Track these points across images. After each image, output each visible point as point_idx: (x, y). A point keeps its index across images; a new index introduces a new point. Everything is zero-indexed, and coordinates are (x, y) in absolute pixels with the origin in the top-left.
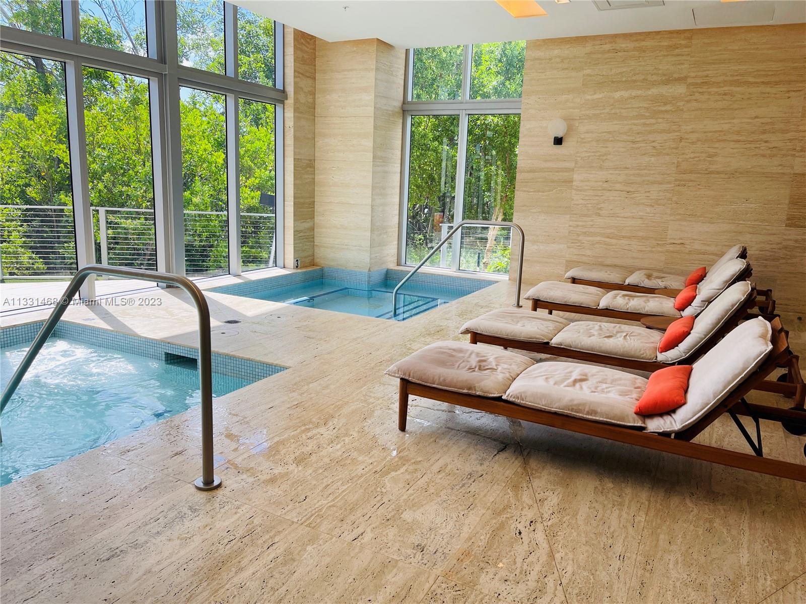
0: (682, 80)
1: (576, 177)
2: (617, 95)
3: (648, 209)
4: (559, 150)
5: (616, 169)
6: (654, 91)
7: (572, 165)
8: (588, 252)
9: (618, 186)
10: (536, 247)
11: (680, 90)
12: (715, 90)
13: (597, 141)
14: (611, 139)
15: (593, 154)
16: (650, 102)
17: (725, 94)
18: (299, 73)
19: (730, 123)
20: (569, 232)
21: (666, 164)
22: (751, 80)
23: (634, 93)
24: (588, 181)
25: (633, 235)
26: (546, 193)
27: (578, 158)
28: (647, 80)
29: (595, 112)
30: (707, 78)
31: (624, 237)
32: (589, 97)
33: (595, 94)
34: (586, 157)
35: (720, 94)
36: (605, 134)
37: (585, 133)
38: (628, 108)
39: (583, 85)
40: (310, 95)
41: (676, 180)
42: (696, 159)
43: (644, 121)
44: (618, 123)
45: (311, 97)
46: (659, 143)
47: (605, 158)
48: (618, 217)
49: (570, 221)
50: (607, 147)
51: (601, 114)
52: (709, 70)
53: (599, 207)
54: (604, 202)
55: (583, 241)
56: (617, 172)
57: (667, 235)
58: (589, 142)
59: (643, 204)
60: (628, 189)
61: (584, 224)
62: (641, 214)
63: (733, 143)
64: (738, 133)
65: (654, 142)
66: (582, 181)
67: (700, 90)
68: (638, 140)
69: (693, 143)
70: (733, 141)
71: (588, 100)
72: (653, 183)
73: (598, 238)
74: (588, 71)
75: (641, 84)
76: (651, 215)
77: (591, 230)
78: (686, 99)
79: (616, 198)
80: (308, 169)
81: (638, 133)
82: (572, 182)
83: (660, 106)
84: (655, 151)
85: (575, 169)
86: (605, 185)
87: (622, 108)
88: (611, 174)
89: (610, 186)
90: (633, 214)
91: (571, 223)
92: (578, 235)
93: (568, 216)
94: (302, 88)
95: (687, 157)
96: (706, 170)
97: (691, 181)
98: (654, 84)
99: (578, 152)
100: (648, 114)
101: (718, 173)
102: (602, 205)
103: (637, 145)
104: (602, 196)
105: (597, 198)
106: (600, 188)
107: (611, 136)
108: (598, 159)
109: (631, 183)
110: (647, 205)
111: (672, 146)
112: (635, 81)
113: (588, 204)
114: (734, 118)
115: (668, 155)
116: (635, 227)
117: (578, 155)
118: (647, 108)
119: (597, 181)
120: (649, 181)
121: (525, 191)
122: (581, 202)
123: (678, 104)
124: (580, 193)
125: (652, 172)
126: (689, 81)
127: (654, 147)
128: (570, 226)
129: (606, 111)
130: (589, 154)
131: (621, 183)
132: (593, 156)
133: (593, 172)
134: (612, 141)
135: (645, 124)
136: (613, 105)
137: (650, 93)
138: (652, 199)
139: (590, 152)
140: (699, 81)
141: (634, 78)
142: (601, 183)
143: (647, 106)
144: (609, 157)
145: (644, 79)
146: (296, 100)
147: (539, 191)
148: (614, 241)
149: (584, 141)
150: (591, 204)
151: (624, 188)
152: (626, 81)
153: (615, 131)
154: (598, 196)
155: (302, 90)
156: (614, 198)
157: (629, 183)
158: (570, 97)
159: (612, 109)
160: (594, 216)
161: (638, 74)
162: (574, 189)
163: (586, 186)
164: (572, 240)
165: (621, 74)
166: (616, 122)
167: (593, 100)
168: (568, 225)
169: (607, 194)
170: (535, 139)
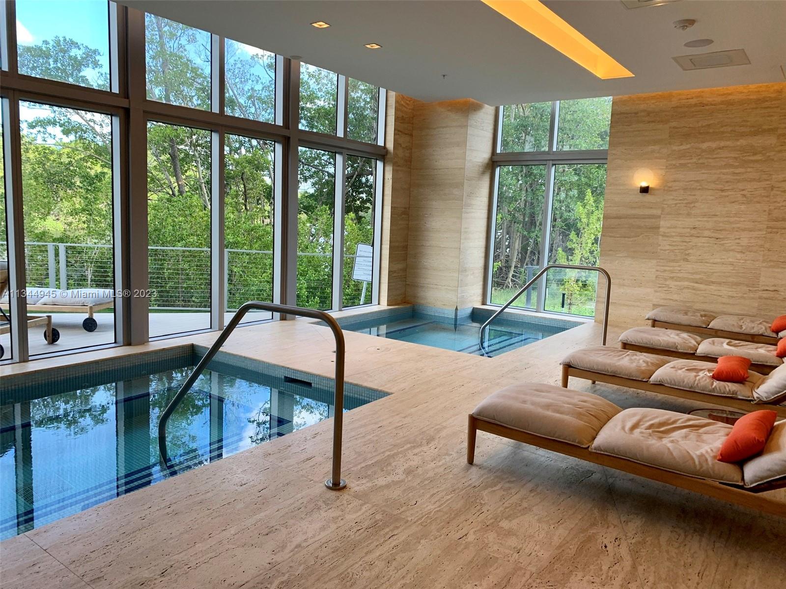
0: (772, 131)
1: (664, 224)
2: (705, 146)
3: (739, 256)
4: (647, 197)
5: (704, 215)
6: (743, 142)
7: (658, 212)
8: (675, 297)
9: (707, 233)
10: (622, 290)
11: (770, 140)
13: (685, 189)
14: (698, 187)
15: (680, 202)
16: (739, 152)
18: (399, 131)
20: (656, 277)
21: (756, 211)
23: (722, 144)
24: (675, 227)
25: (724, 281)
26: (631, 239)
27: (665, 206)
28: (735, 131)
29: (682, 162)
31: (713, 283)
32: (676, 148)
33: (682, 145)
34: (673, 204)
36: (692, 183)
38: (716, 158)
39: (670, 136)
41: (768, 228)
43: (733, 170)
44: (706, 172)
45: (408, 151)
46: (749, 191)
47: (693, 205)
48: (707, 262)
49: (657, 265)
50: (694, 195)
51: (688, 163)
53: (687, 252)
54: (692, 249)
55: (670, 286)
56: (705, 219)
57: (759, 282)
58: (676, 190)
59: (733, 250)
60: (717, 235)
61: (671, 268)
62: (731, 260)
65: (744, 190)
66: (669, 228)
68: (726, 188)
69: (784, 191)
71: (675, 150)
72: (744, 230)
73: (686, 283)
74: (674, 124)
75: (729, 135)
76: (741, 261)
77: (678, 275)
78: (777, 149)
79: (705, 245)
80: (404, 216)
81: (727, 182)
82: (659, 228)
83: (749, 156)
84: (745, 199)
85: (662, 216)
86: (693, 232)
87: (709, 158)
88: (699, 221)
89: (699, 233)
90: (723, 260)
91: (658, 268)
92: (666, 280)
93: (654, 262)
94: (400, 144)
95: (779, 205)
98: (743, 135)
99: (664, 200)
100: (738, 164)
103: (726, 194)
104: (690, 242)
105: (685, 244)
106: (687, 235)
107: (698, 184)
108: (686, 206)
109: (721, 230)
110: (738, 252)
111: (764, 194)
112: (723, 132)
113: (675, 249)
115: (759, 202)
116: (725, 273)
117: (665, 202)
118: (736, 158)
119: (684, 228)
120: (739, 228)
121: (611, 237)
122: (668, 247)
123: (769, 154)
124: (667, 239)
125: (742, 219)
126: (780, 132)
127: (744, 195)
129: (694, 160)
130: (676, 202)
131: (709, 229)
133: (681, 219)
134: (699, 189)
135: (734, 173)
136: (700, 155)
137: (739, 143)
138: (742, 246)
139: (676, 200)
141: (722, 130)
142: (689, 230)
143: (737, 156)
144: (696, 205)
145: (731, 131)
146: (395, 155)
147: (625, 237)
148: (702, 286)
149: (671, 189)
150: (679, 249)
151: (713, 235)
152: (714, 132)
153: (703, 180)
154: (685, 242)
155: (401, 146)
156: (702, 244)
157: (717, 230)
158: (656, 147)
159: (699, 159)
160: (682, 261)
161: (726, 126)
162: (661, 235)
163: (674, 232)
164: (659, 284)
165: (709, 125)
166: (703, 171)
167: (680, 151)
168: (654, 270)
169: (695, 240)
170: (621, 188)
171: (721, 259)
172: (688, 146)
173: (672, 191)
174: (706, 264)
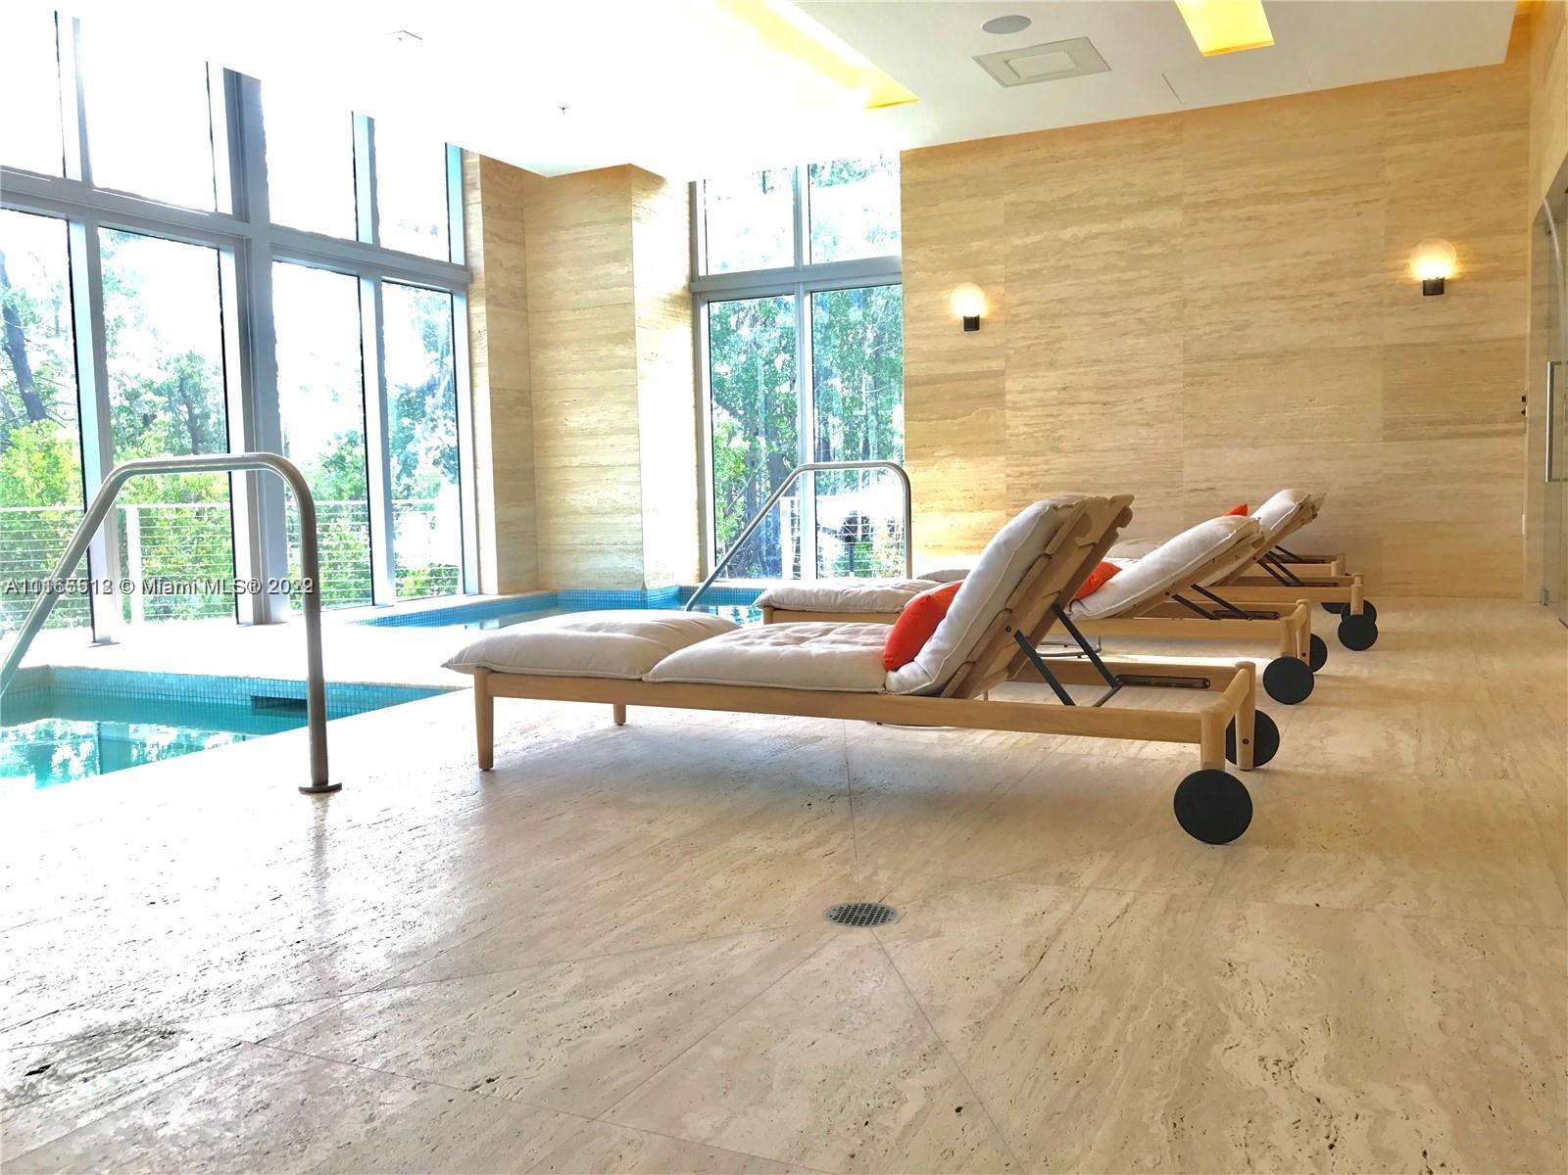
0: (1173, 200)
1: (1009, 384)
2: (1068, 234)
3: (1144, 432)
4: (975, 339)
5: (1079, 363)
6: (1128, 223)
7: (1000, 364)
9: (1086, 396)
11: (1172, 217)
12: (1229, 213)
13: (1041, 317)
14: (1064, 312)
15: (1035, 342)
16: (1126, 242)
17: (1249, 219)
18: (496, 235)
19: (1265, 267)
20: (1008, 488)
21: (1164, 347)
22: (1291, 190)
23: (1096, 228)
24: (1032, 390)
26: (959, 420)
27: (1012, 352)
28: (1113, 204)
29: (1033, 266)
30: (1216, 193)
32: (1018, 242)
33: (1028, 235)
34: (1023, 347)
35: (1239, 220)
36: (1052, 304)
37: (1019, 305)
38: (1087, 256)
39: (1006, 221)
40: (516, 273)
41: (1186, 375)
42: (1214, 335)
43: (1117, 275)
44: (1074, 282)
45: (519, 276)
46: (1147, 312)
47: (1057, 345)
48: (1091, 450)
49: (1007, 466)
50: (1059, 327)
51: (1042, 269)
52: (1216, 180)
53: (1057, 435)
54: (1063, 427)
56: (1081, 370)
57: (1182, 477)
58: (1026, 321)
59: (1133, 423)
60: (1104, 398)
61: (1033, 469)
62: (1132, 441)
63: (1274, 301)
64: (1280, 283)
65: (1139, 310)
66: (1021, 392)
67: (1207, 215)
68: (1110, 310)
69: (1206, 307)
70: (1273, 298)
71: (1016, 247)
72: (1147, 383)
74: (1012, 197)
75: (1105, 212)
76: (1150, 442)
77: (1047, 479)
78: (1186, 232)
79: (1086, 417)
80: (519, 407)
81: (1110, 298)
82: (1002, 394)
83: (1141, 247)
84: (1143, 327)
85: (1007, 371)
86: (1064, 395)
87: (1077, 257)
88: (1071, 374)
89: (1072, 397)
90: (1117, 444)
91: (1009, 470)
93: (1002, 459)
94: (500, 262)
95: (1200, 332)
96: (1235, 353)
97: (1213, 374)
98: (1126, 210)
99: (1008, 341)
100: (1124, 263)
101: (1255, 356)
102: (1061, 432)
103: (1111, 319)
104: (1059, 415)
105: (1052, 420)
106: (1055, 402)
107: (1063, 307)
108: (1046, 349)
109: (1109, 388)
110: (1143, 425)
111: (1172, 315)
112: (1096, 208)
113: (1035, 432)
114: (1269, 260)
115: (1166, 331)
117: (1011, 345)
118: (1121, 253)
119: (1046, 390)
120: (1138, 380)
121: (922, 420)
122: (1023, 429)
123: (1173, 242)
124: (1019, 413)
125: (1143, 365)
126: (1186, 200)
127: (1141, 320)
128: (1008, 476)
129: (1052, 262)
130: (1029, 342)
131: (1090, 388)
132: (1035, 345)
133: (1040, 373)
135: (1121, 282)
136: (1061, 252)
137: (1122, 226)
138: (1147, 413)
139: (1029, 339)
140: (1203, 200)
141: (1092, 203)
142: (1055, 393)
143: (1121, 249)
144: (1064, 343)
145: (1109, 204)
146: (490, 284)
147: (946, 418)
149: (1018, 319)
150: (1041, 431)
151: (1097, 398)
152: (1079, 208)
153: (1070, 298)
154: (1052, 416)
155: (501, 265)
156: (1081, 417)
157: (1104, 388)
158: (986, 243)
159: (1060, 260)
160: (1049, 453)
161: (1098, 195)
162: (1009, 408)
163: (1030, 399)
164: (1014, 501)
165: (1070, 197)
166: (1069, 282)
167: (1026, 246)
168: (1003, 475)
169: (1069, 410)
170: (931, 324)
171: (1115, 441)
172: (1038, 238)
173: (1019, 322)
174: (1091, 454)
